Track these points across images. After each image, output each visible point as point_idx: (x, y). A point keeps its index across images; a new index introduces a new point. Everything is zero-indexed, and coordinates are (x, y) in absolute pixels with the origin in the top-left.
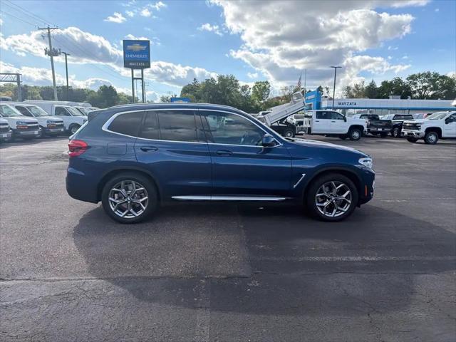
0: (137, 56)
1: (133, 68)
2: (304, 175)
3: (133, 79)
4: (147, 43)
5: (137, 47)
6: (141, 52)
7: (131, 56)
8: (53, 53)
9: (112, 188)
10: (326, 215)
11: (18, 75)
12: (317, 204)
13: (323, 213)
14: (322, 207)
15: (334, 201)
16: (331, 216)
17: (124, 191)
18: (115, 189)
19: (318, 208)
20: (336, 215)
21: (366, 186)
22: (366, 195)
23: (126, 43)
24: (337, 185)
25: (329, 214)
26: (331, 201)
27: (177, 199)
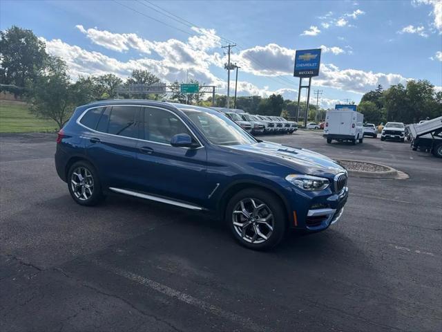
0: (307, 65)
1: (302, 76)
2: (218, 184)
3: (301, 87)
4: (318, 52)
5: (309, 56)
6: (312, 61)
7: (301, 65)
8: (230, 67)
9: (73, 172)
10: (245, 238)
11: (214, 87)
12: (235, 223)
13: (240, 234)
14: (241, 228)
15: (254, 224)
16: (250, 241)
17: (80, 176)
18: (75, 173)
19: (236, 228)
20: (256, 242)
21: (294, 213)
22: (296, 224)
23: (298, 53)
24: (257, 204)
25: (249, 239)
26: (250, 222)
27: (112, 191)
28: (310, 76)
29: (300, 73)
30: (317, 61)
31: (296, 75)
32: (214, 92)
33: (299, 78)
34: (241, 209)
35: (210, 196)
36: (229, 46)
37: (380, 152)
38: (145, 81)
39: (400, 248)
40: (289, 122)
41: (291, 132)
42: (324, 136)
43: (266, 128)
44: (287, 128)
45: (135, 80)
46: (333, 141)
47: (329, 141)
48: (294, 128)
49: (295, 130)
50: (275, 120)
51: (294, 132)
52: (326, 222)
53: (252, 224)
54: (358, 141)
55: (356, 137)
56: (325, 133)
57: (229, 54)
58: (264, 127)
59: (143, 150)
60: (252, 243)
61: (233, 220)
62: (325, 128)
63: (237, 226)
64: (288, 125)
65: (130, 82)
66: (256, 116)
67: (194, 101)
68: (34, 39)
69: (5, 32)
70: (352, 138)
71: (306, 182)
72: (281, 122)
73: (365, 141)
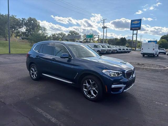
0: (136, 25)
1: (133, 30)
2: (78, 73)
3: (133, 34)
4: (140, 20)
5: (136, 22)
6: (138, 24)
7: (133, 26)
8: (104, 28)
9: (31, 68)
10: (87, 96)
11: (99, 35)
12: (84, 89)
13: (86, 94)
14: (86, 91)
15: (91, 90)
16: (90, 97)
17: (33, 69)
18: (32, 68)
19: (84, 91)
20: (92, 97)
21: (106, 86)
22: (107, 91)
23: (132, 21)
24: (92, 81)
25: (89, 96)
26: (89, 89)
27: (43, 75)
28: (137, 30)
29: (133, 29)
30: (140, 24)
31: (131, 30)
32: (99, 38)
33: (133, 31)
34: (86, 84)
35: (75, 78)
36: (104, 20)
37: (165, 60)
38: (74, 34)
39: (158, 103)
40: (128, 48)
41: (129, 52)
42: (141, 53)
43: (118, 50)
44: (127, 50)
45: (70, 34)
46: (145, 56)
47: (144, 56)
48: (130, 50)
49: (131, 51)
50: (122, 48)
51: (130, 52)
52: (121, 90)
53: (90, 90)
54: (156, 56)
55: (155, 54)
56: (141, 52)
57: (104, 22)
58: (117, 50)
59: (52, 60)
60: (90, 98)
61: (83, 88)
62: (142, 50)
63: (85, 91)
64: (127, 49)
65: (69, 35)
66: (114, 46)
67: (92, 41)
68: (36, 21)
69: (27, 19)
70: (153, 54)
71: (111, 73)
72: (125, 48)
73: (159, 55)
